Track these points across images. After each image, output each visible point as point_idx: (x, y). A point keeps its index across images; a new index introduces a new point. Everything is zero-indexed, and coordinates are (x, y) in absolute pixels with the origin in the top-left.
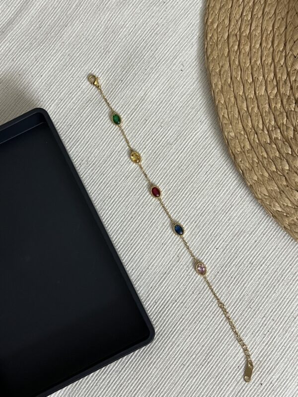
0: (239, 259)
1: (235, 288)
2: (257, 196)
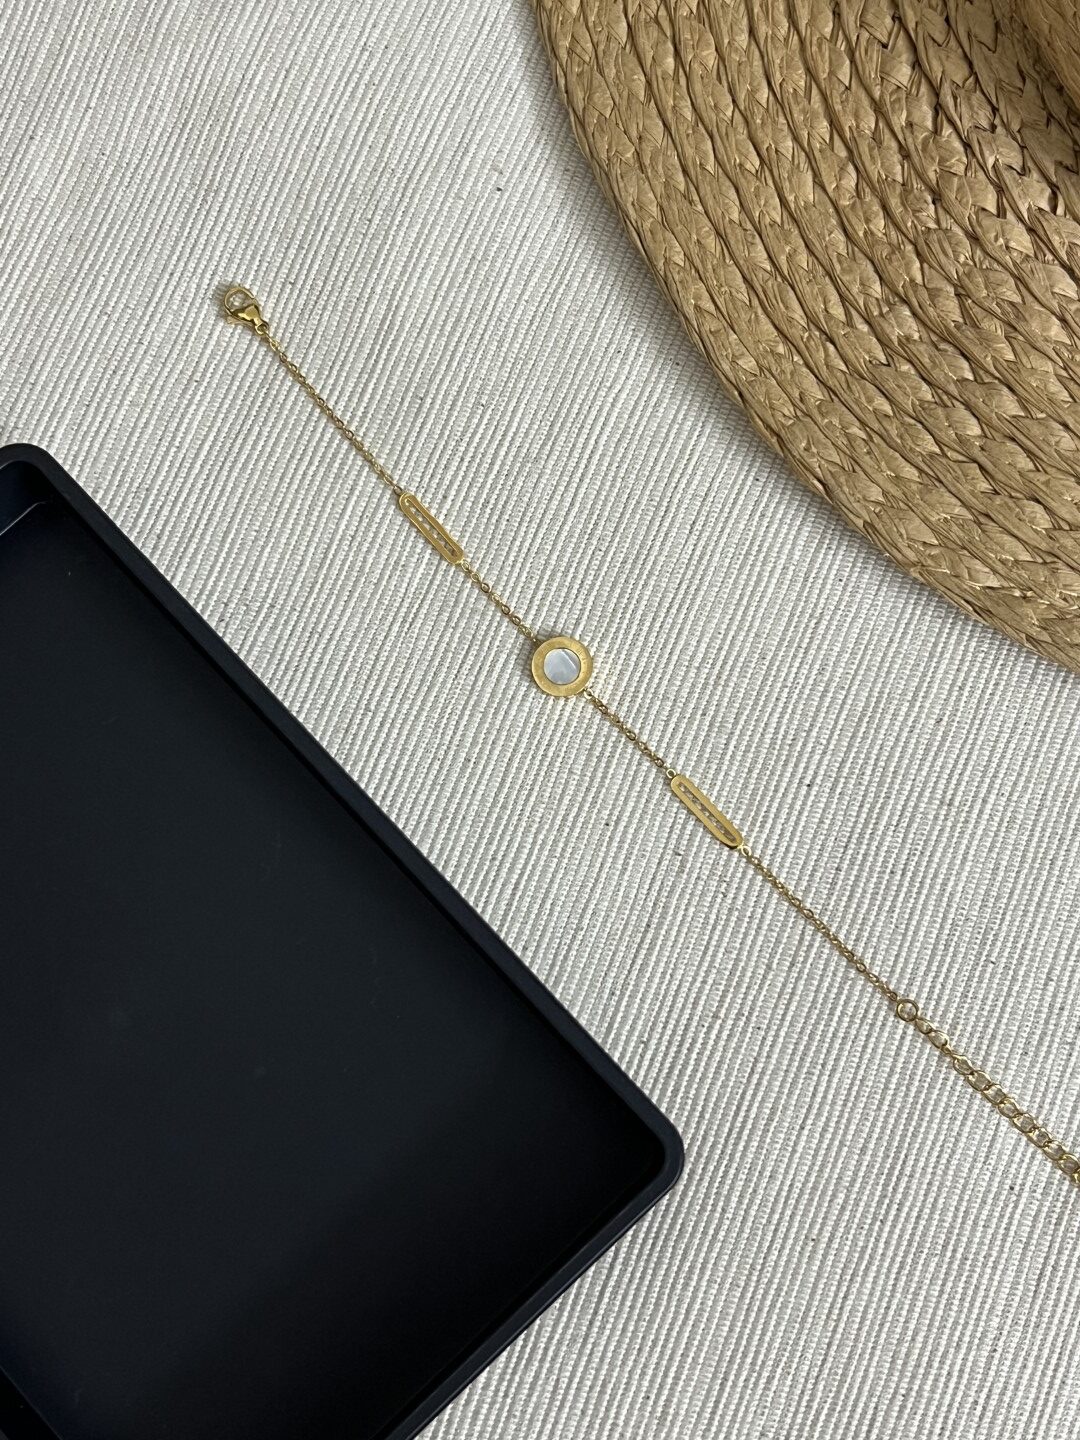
0: (897, 799)
1: (913, 909)
2: (899, 556)
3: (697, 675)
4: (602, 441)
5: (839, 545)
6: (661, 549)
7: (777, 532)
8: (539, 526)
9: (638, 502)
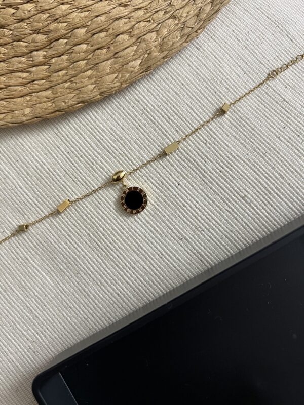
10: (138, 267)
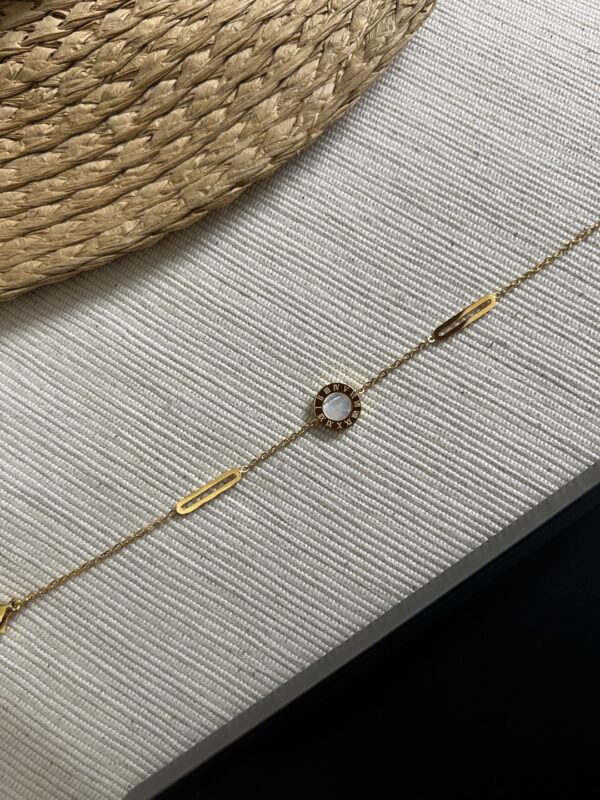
3: (358, 309)
4: (165, 350)
5: (276, 194)
6: (257, 320)
7: (259, 235)
8: (222, 407)
9: (218, 331)
10: (421, 425)
